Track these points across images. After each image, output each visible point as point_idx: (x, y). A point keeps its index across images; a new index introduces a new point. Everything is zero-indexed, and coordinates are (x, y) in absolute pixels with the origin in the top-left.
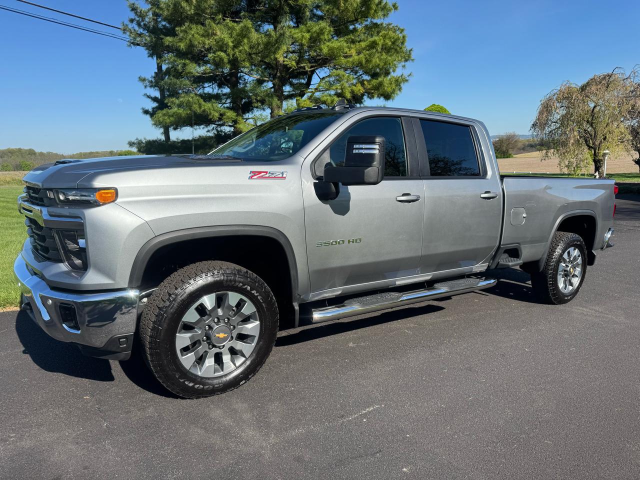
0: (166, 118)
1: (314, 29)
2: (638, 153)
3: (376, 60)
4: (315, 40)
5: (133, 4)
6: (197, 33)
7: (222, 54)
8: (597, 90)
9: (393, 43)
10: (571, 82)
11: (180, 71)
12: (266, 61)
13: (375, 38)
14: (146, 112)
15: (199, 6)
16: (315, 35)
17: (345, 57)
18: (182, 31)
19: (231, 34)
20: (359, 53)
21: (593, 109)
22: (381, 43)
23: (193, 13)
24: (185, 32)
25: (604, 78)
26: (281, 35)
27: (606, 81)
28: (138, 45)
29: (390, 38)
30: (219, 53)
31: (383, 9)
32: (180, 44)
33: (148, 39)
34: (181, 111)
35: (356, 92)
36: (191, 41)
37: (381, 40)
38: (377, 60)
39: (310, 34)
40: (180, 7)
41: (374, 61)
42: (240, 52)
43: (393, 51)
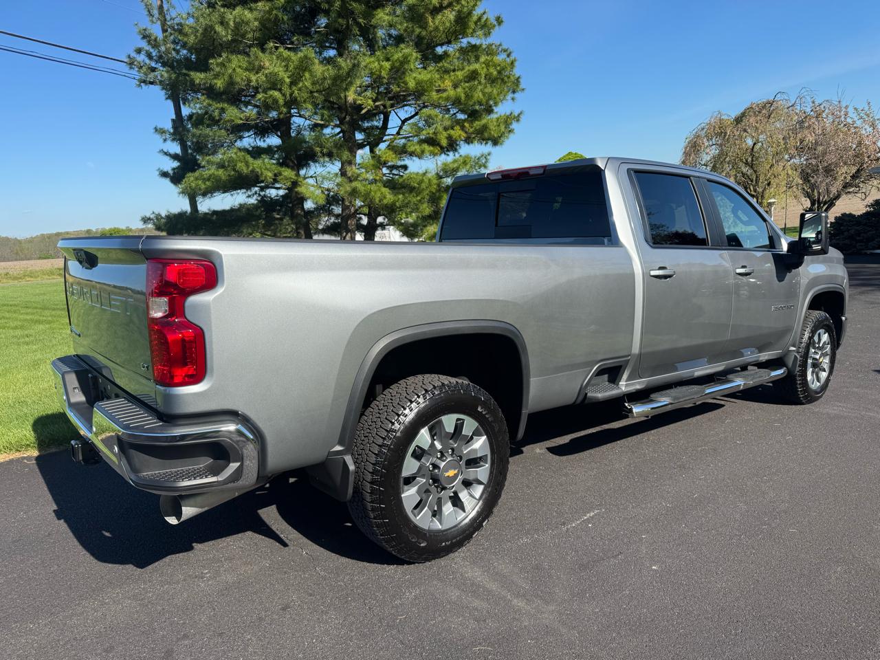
0: (200, 182)
1: (396, 57)
2: (808, 199)
3: (478, 95)
4: (399, 71)
5: (145, 30)
6: (240, 67)
7: (276, 94)
8: (757, 123)
9: (499, 72)
10: (723, 112)
11: (217, 118)
12: (331, 99)
13: (476, 66)
14: (164, 174)
15: (238, 29)
16: (397, 64)
17: (438, 91)
18: (218, 65)
19: (287, 66)
20: (455, 86)
21: (753, 147)
22: (483, 72)
23: (230, 39)
24: (222, 65)
25: (764, 107)
26: (354, 65)
27: (767, 110)
28: (151, 83)
29: (495, 66)
30: (271, 92)
31: (482, 27)
32: (215, 81)
33: (166, 75)
34: (221, 172)
35: (454, 137)
36: (231, 77)
37: (483, 68)
38: (480, 94)
39: (390, 63)
40: (213, 32)
41: (476, 95)
42: (300, 89)
43: (499, 81)
